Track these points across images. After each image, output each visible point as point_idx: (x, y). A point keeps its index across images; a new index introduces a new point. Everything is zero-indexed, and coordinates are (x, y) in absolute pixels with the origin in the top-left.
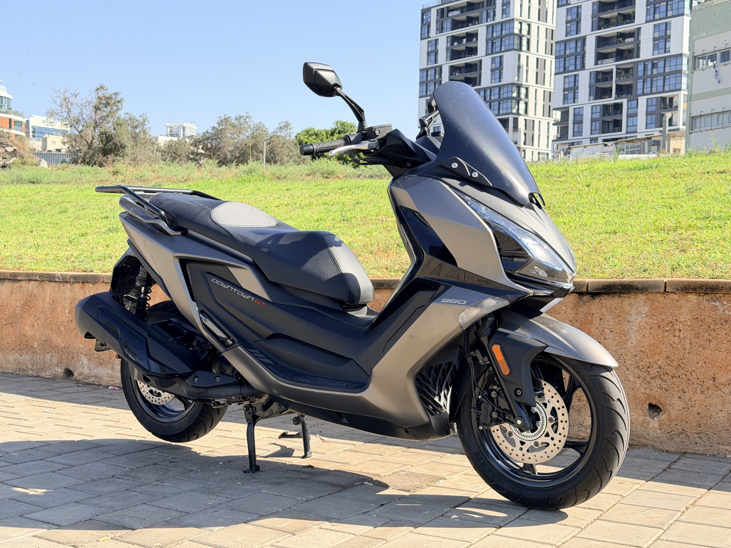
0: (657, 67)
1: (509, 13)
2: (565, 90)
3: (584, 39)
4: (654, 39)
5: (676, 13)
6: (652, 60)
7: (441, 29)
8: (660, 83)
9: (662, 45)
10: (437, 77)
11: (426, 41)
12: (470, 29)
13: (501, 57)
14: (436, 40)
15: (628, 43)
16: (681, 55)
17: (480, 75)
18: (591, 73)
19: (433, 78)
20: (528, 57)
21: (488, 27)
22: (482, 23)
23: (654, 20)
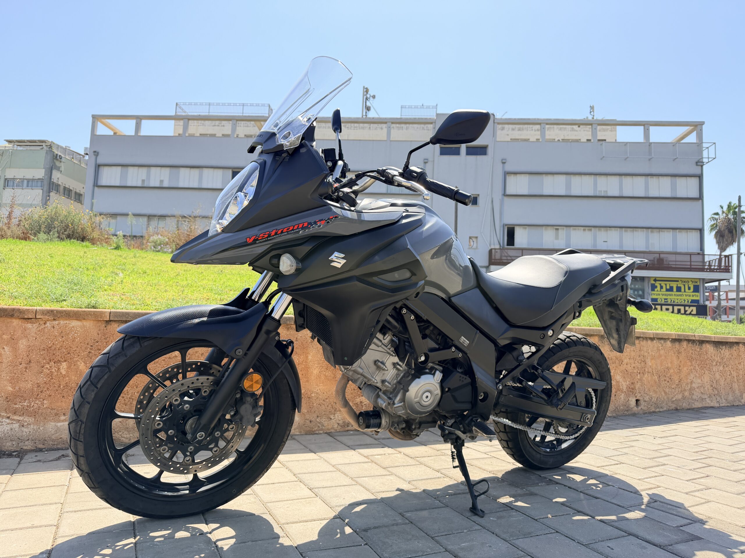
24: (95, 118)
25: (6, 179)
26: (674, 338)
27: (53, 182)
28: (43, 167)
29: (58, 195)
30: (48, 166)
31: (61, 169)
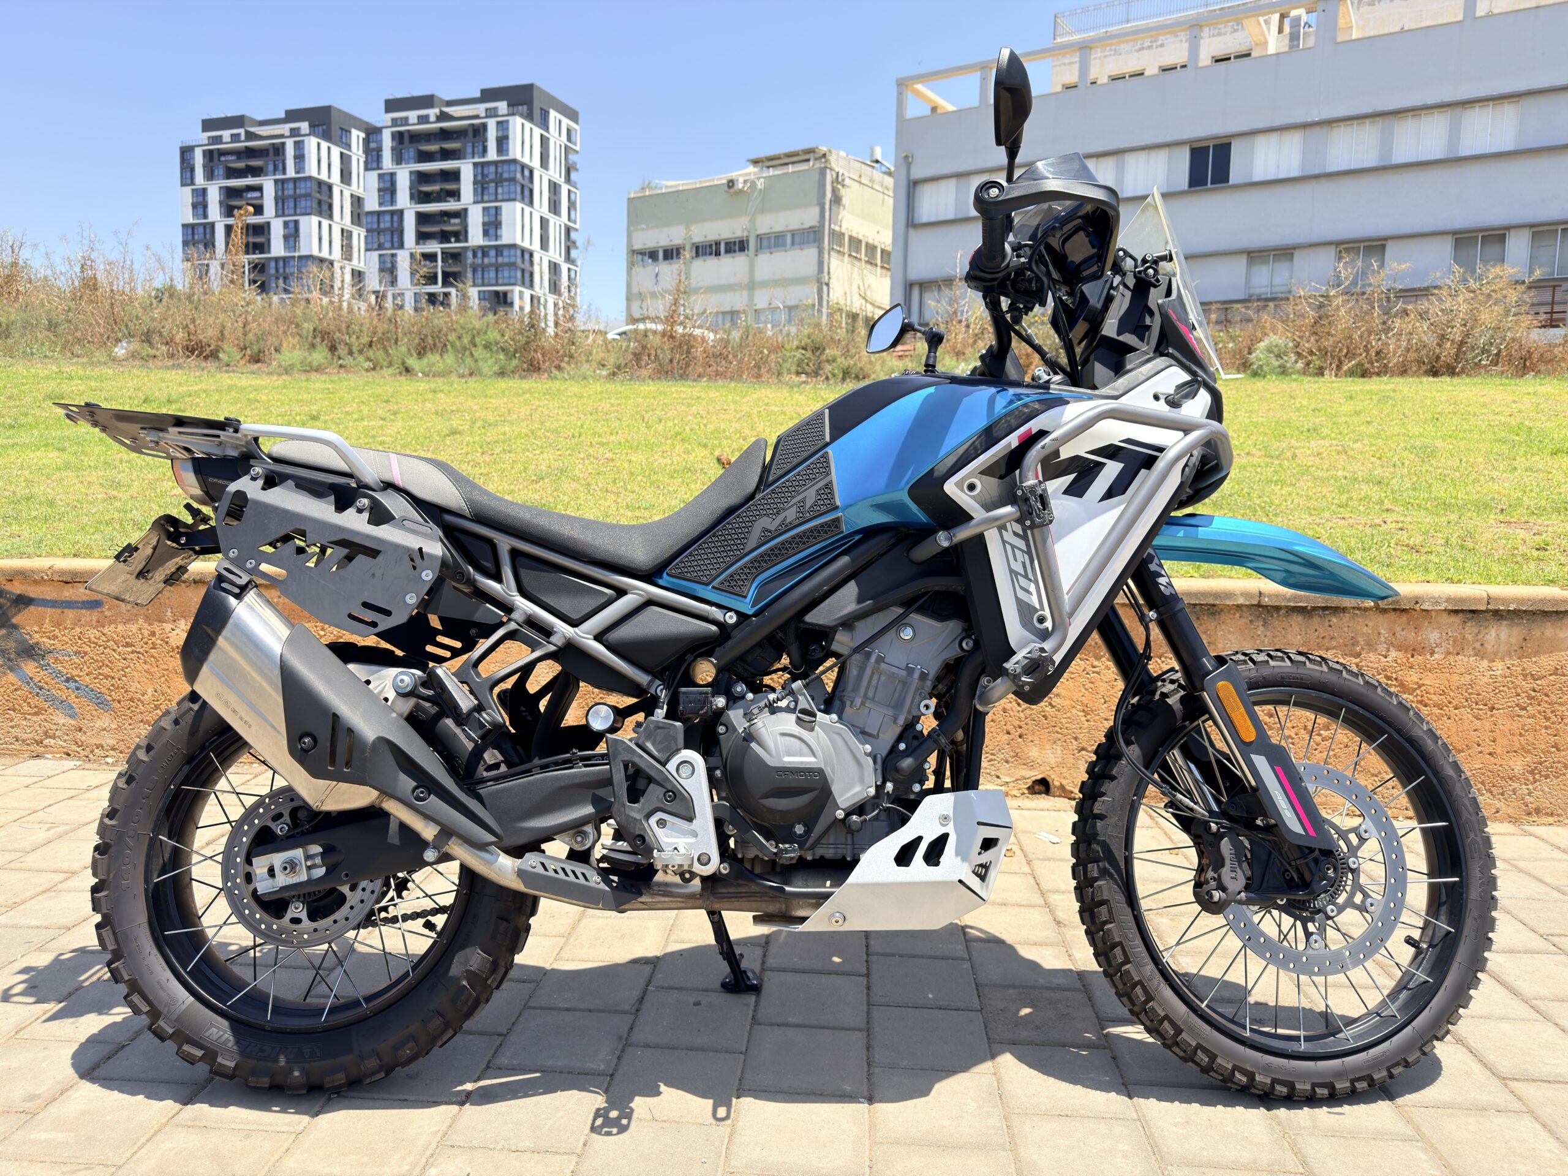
0: (488, 256)
1: (304, 168)
2: (381, 270)
3: (401, 213)
4: (484, 224)
5: (506, 197)
6: (482, 248)
7: (210, 175)
8: (493, 274)
9: (492, 231)
10: (208, 236)
11: (188, 190)
12: (250, 181)
13: (296, 222)
14: (204, 190)
15: (454, 224)
16: (514, 246)
17: (269, 241)
19: (202, 236)
20: (330, 226)
21: (276, 181)
22: (266, 175)
23: (482, 201)
24: (902, 84)
25: (758, 236)
27: (833, 230)
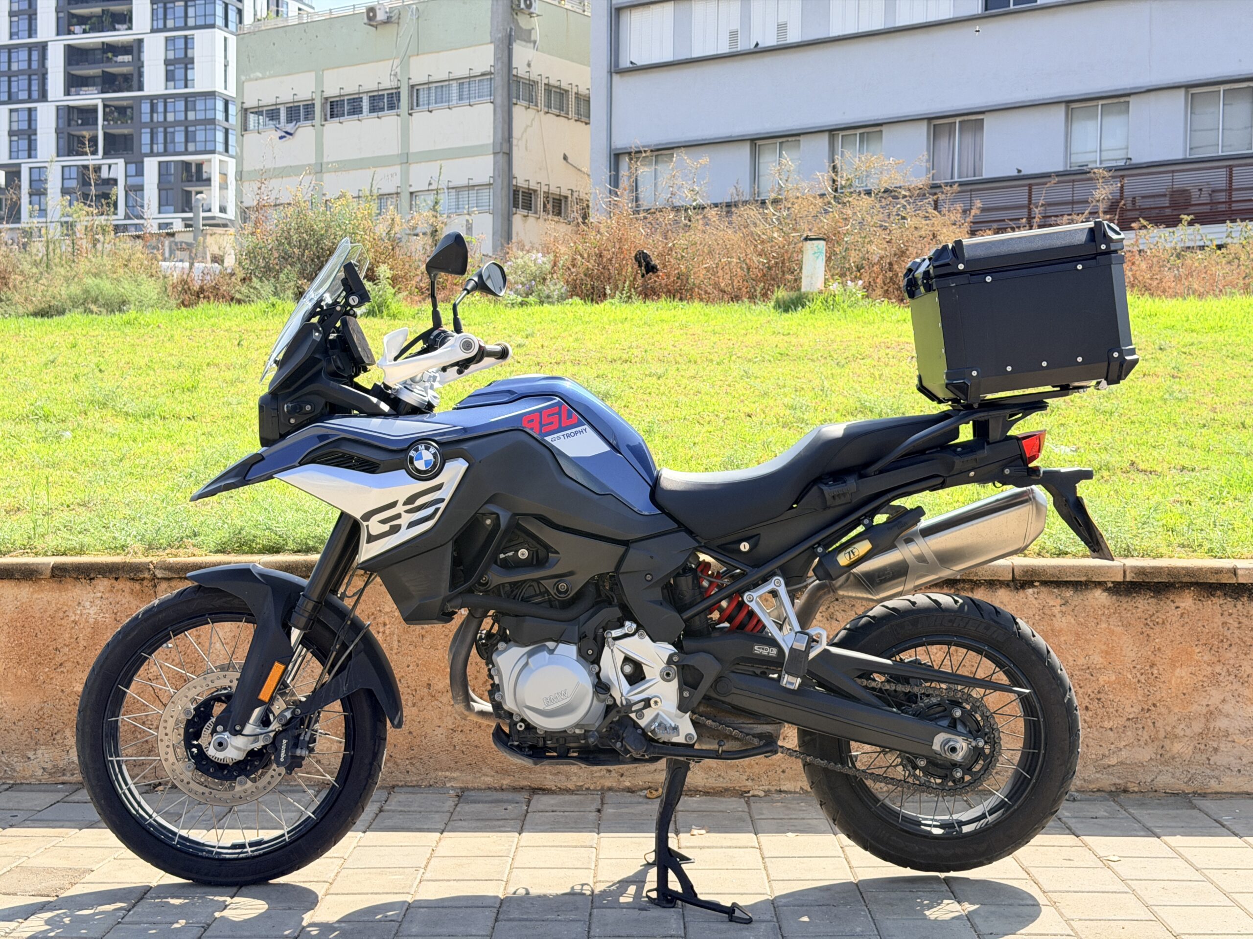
0: (173, 109)
2: (11, 133)
3: (43, 47)
4: (167, 62)
5: (200, 22)
6: (165, 98)
8: (180, 137)
9: (179, 73)
15: (123, 64)
16: (212, 95)
18: (58, 108)
23: (165, 29)
25: (413, 86)
26: (1120, 578)
27: (517, 76)
28: (489, 39)
29: (531, 112)
30: (500, 35)
31: (533, 38)
